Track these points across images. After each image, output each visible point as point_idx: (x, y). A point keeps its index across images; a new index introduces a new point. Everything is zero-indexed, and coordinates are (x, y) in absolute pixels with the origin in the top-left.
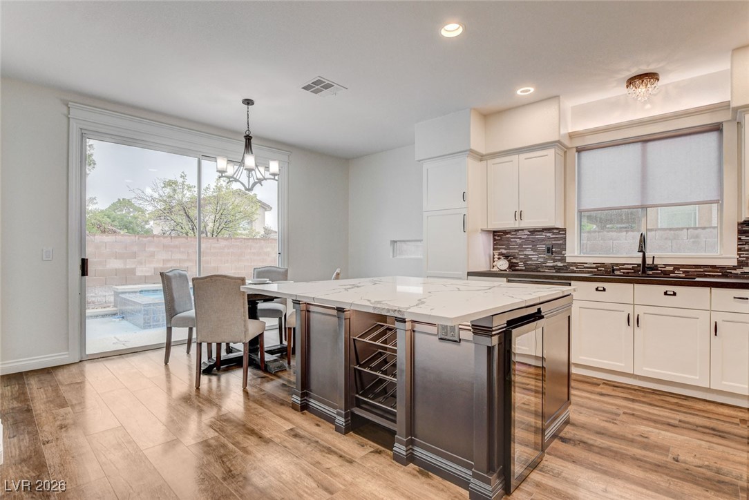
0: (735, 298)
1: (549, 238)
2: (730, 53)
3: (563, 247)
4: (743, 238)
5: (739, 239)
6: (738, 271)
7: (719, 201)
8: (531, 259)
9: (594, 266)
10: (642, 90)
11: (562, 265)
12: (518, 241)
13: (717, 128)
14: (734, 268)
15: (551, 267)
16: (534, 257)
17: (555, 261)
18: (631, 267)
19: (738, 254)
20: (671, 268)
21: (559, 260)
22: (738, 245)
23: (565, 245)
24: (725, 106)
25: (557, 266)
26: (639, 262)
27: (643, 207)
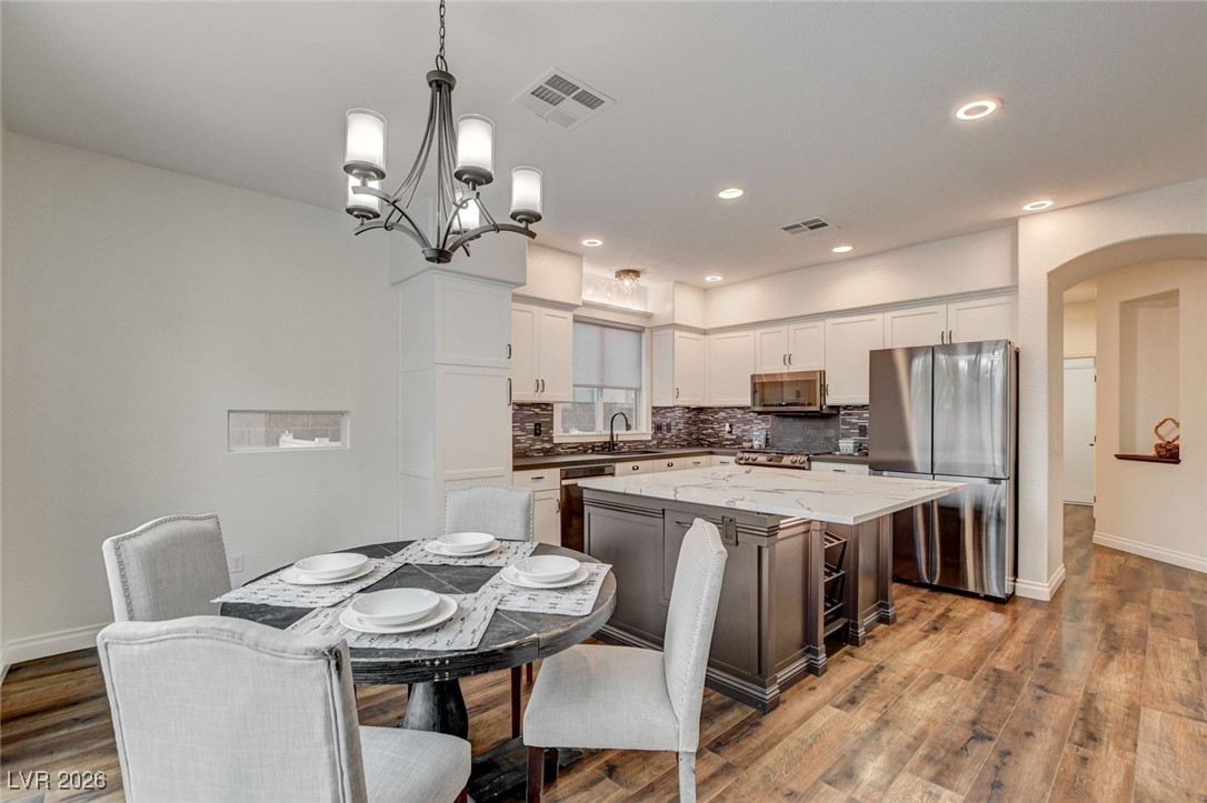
1: (538, 414)
3: (550, 425)
5: (652, 420)
6: (652, 444)
7: (638, 390)
8: (520, 442)
10: (627, 282)
11: (549, 447)
14: (650, 441)
15: (539, 449)
16: (524, 439)
17: (543, 442)
19: (652, 431)
21: (547, 442)
22: (652, 424)
23: (552, 423)
24: (648, 316)
25: (545, 449)
26: (608, 439)
27: (601, 388)
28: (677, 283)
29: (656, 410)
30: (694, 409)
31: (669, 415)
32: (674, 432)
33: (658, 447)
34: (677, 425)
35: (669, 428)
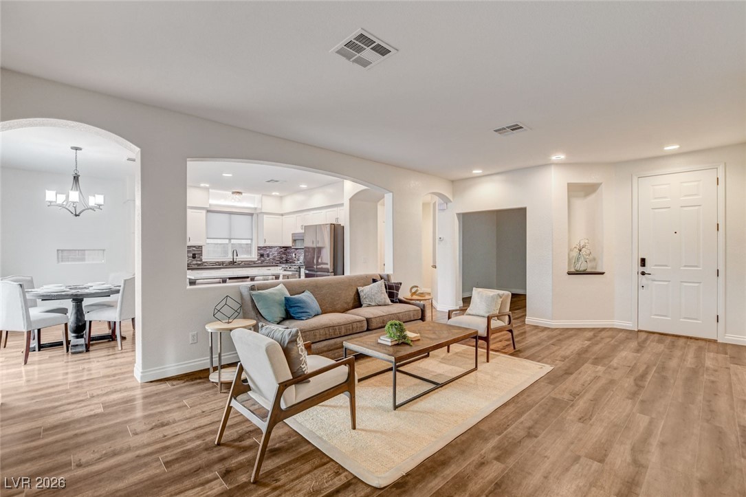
1: (194, 250)
3: (201, 254)
5: (258, 252)
6: (258, 261)
7: (252, 239)
9: (214, 262)
10: (237, 196)
11: (200, 262)
14: (256, 261)
15: (195, 264)
17: (197, 261)
18: (228, 262)
19: (258, 257)
21: (199, 260)
22: (258, 254)
24: (256, 209)
25: (198, 263)
26: (232, 260)
27: (230, 239)
28: (263, 195)
29: (260, 248)
30: (283, 247)
31: (268, 250)
32: (271, 257)
33: (261, 264)
34: (273, 254)
35: (268, 256)
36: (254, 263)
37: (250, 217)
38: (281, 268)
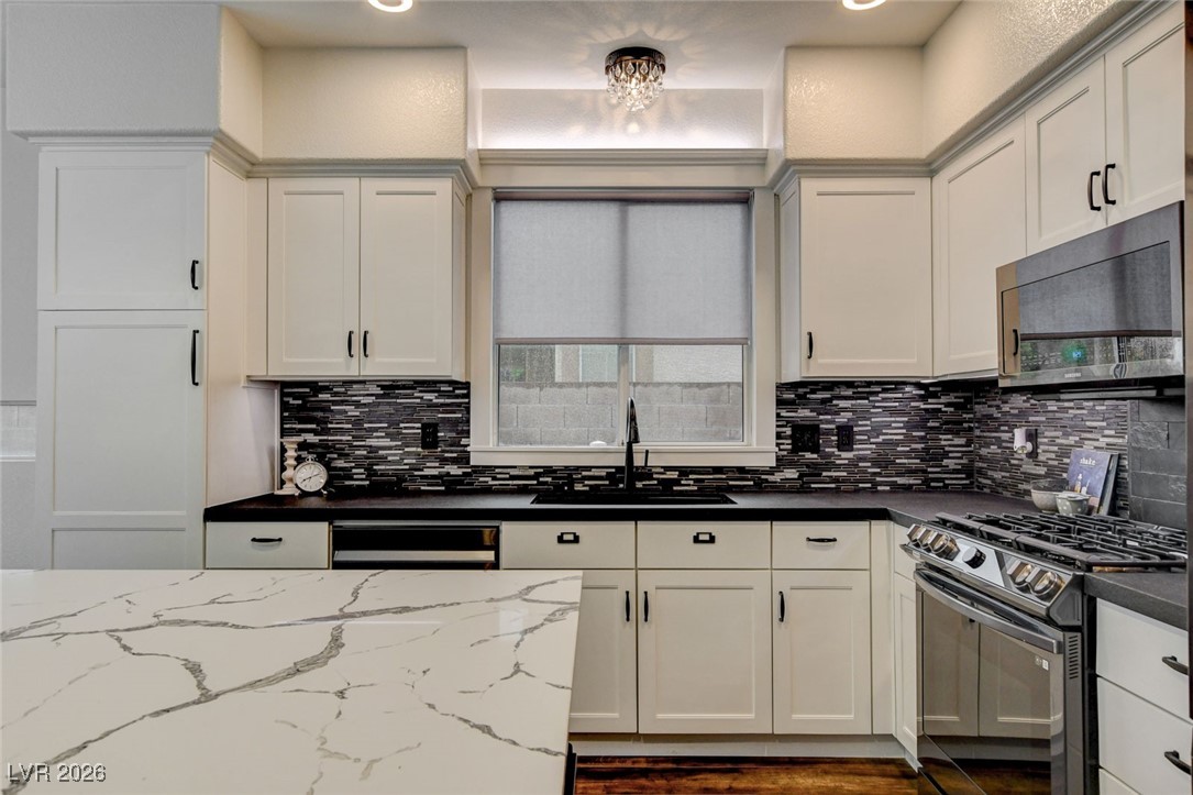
0: (809, 540)
1: (431, 405)
2: (782, 52)
3: (462, 428)
4: (784, 413)
5: (778, 415)
6: (777, 477)
7: (745, 342)
8: (384, 459)
9: (532, 472)
11: (460, 472)
12: (353, 411)
13: (744, 198)
14: (771, 471)
15: (433, 477)
16: (393, 455)
17: (444, 461)
18: (603, 473)
19: (778, 445)
20: (674, 475)
21: (454, 461)
22: (778, 426)
23: (468, 421)
24: (758, 159)
25: (448, 474)
26: (621, 462)
27: (623, 343)
28: (797, 48)
29: (793, 394)
30: (948, 386)
31: (843, 404)
32: (863, 449)
33: (802, 489)
34: (877, 431)
35: (846, 437)
36: (756, 481)
37: (736, 211)
38: (901, 534)
